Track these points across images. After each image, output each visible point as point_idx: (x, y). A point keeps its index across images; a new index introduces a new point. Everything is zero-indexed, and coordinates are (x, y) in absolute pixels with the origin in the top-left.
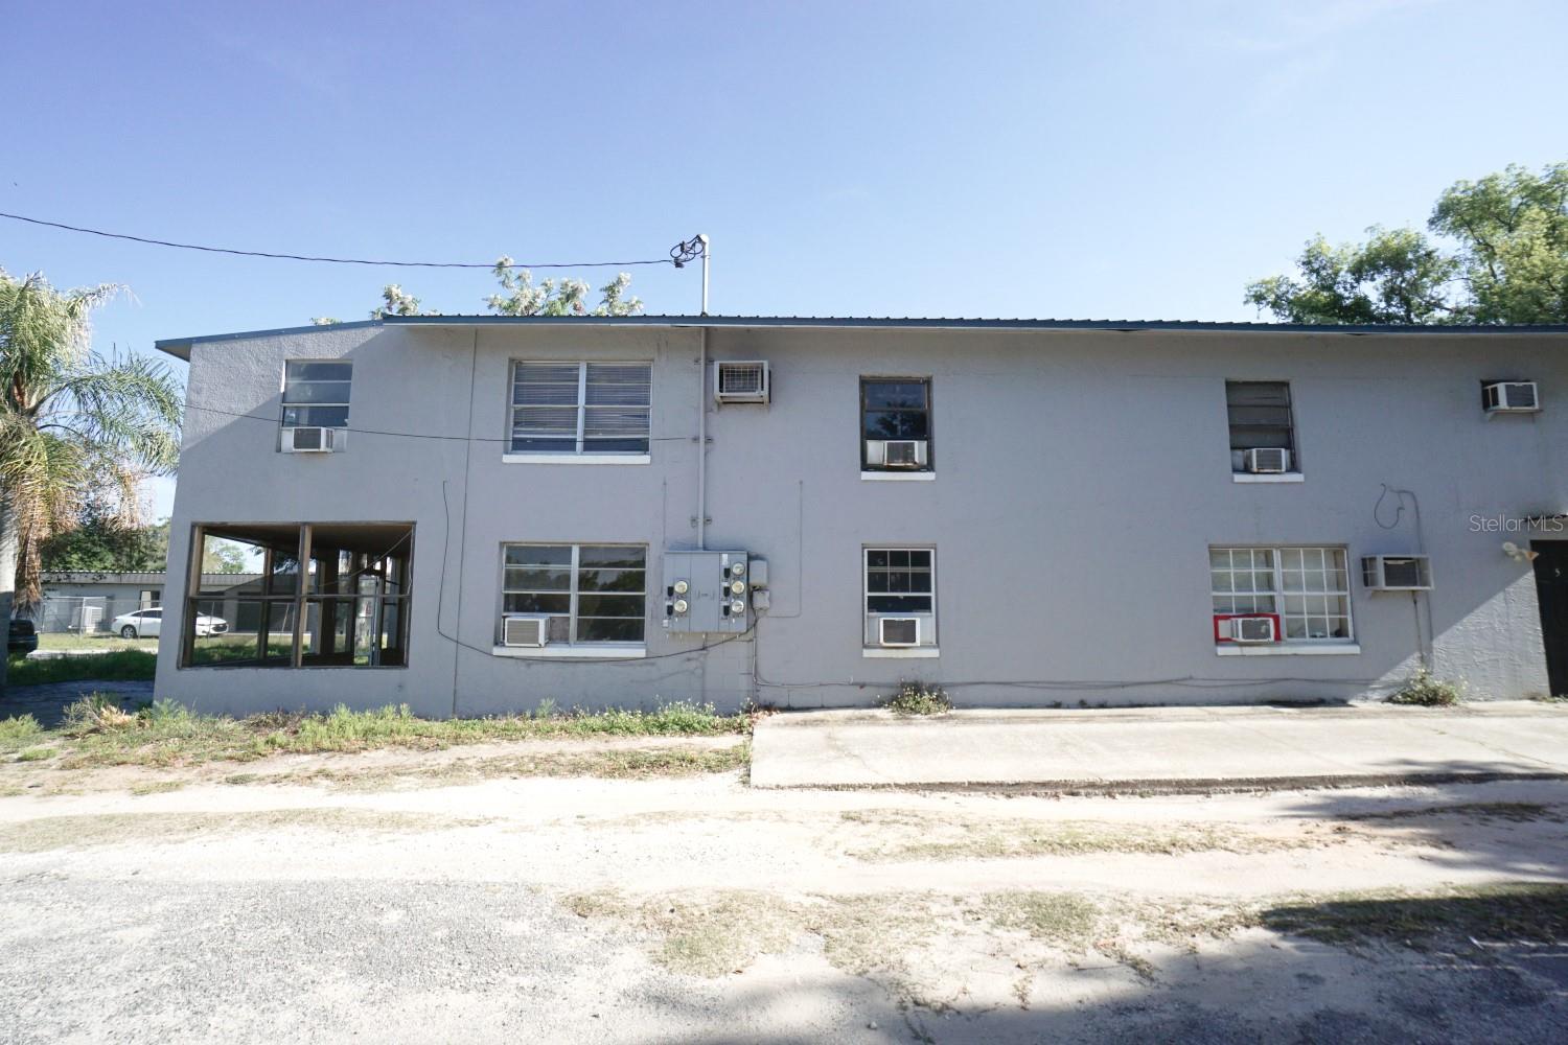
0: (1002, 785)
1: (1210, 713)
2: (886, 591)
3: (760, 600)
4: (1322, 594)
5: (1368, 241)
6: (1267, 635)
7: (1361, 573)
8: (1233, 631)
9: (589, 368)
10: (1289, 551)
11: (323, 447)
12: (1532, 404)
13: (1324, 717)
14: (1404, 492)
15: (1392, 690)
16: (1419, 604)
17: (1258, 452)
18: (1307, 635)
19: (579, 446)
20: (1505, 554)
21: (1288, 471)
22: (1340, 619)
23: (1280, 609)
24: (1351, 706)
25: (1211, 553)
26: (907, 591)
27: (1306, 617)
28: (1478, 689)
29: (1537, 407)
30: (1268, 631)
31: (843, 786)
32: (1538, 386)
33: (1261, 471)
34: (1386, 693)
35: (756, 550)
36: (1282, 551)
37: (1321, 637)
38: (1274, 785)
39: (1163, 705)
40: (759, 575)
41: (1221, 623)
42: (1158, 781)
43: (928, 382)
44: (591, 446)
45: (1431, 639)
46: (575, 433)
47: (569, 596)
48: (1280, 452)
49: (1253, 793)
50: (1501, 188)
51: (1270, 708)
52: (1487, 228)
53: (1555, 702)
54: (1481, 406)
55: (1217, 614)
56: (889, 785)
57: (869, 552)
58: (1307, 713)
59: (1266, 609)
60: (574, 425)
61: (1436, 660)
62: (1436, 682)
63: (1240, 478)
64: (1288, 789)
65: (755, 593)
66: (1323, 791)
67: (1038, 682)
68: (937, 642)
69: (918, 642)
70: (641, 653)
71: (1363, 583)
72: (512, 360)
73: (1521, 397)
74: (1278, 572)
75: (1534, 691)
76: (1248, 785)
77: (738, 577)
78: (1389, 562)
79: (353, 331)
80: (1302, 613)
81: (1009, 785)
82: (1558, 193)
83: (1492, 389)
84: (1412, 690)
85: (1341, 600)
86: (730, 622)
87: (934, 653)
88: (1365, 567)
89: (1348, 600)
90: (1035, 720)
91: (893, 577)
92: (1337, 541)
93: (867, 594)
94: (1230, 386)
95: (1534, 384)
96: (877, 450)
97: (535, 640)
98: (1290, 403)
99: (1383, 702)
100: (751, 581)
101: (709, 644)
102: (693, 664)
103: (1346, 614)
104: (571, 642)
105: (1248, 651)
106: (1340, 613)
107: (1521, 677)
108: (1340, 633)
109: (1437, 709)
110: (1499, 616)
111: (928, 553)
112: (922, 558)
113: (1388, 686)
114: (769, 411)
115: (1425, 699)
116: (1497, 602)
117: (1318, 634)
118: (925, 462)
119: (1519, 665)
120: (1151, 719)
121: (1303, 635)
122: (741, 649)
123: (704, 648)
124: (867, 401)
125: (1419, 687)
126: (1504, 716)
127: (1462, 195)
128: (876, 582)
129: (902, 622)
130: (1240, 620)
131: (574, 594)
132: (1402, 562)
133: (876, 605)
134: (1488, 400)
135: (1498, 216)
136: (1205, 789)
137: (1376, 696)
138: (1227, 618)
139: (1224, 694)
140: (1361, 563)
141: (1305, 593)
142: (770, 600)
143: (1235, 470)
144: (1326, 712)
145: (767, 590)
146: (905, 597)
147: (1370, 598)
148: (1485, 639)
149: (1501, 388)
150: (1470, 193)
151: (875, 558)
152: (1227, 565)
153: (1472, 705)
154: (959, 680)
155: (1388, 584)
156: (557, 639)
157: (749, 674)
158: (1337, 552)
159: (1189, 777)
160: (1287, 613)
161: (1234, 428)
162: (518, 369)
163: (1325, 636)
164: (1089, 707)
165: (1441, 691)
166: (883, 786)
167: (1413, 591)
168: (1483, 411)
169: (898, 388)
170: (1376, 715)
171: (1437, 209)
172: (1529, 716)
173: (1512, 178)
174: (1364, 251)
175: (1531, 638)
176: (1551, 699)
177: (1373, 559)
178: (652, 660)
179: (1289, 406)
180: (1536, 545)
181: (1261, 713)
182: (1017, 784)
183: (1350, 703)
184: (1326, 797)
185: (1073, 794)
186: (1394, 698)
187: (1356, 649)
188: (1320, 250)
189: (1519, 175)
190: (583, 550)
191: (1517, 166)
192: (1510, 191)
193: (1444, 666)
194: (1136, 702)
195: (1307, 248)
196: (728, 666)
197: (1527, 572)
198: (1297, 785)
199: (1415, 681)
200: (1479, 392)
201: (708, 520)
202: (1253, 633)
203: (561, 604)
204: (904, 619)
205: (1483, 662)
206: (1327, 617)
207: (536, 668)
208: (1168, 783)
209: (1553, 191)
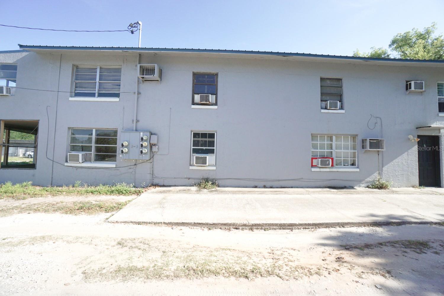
0: (207, 224)
1: (307, 191)
2: (199, 147)
3: (155, 149)
4: (348, 151)
5: (371, 51)
6: (329, 164)
7: (362, 144)
8: (318, 163)
9: (101, 68)
10: (338, 136)
11: (5, 93)
12: (422, 89)
13: (345, 193)
14: (378, 117)
15: (369, 183)
16: (379, 155)
17: (330, 102)
18: (342, 165)
19: (96, 95)
20: (409, 139)
21: (339, 109)
22: (354, 160)
23: (334, 156)
24: (355, 189)
25: (312, 136)
26: (206, 147)
27: (342, 159)
28: (396, 184)
29: (424, 90)
30: (329, 163)
31: (143, 222)
32: (425, 82)
33: (331, 109)
34: (366, 185)
35: (153, 132)
36: (336, 136)
37: (347, 165)
38: (319, 226)
39: (292, 187)
40: (154, 140)
41: (314, 160)
42: (272, 224)
43: (217, 75)
44: (101, 95)
45: (383, 167)
46: (95, 91)
47: (92, 146)
48: (337, 102)
49: (310, 229)
50: (410, 35)
51: (328, 189)
52: (406, 48)
53: (420, 188)
54: (405, 89)
55: (313, 157)
56: (161, 223)
57: (194, 133)
58: (340, 191)
59: (329, 156)
60: (96, 88)
61: (383, 174)
62: (383, 181)
63: (323, 111)
64: (325, 228)
65: (153, 146)
66: (338, 229)
67: (250, 179)
68: (216, 164)
69: (207, 164)
70: (114, 166)
71: (362, 148)
72: (73, 65)
73: (419, 86)
74: (334, 143)
75: (414, 185)
76: (309, 226)
77: (146, 141)
78: (371, 141)
79: (18, 53)
80: (341, 158)
81: (210, 224)
82: (427, 36)
83: (409, 83)
84: (375, 184)
85: (354, 153)
86: (143, 156)
87: (214, 168)
88: (363, 142)
89: (357, 153)
90: (243, 193)
91: (202, 142)
92: (355, 133)
93: (192, 147)
94: (322, 79)
95: (424, 82)
96: (197, 98)
97: (78, 161)
98: (342, 86)
99: (365, 188)
100: (151, 142)
101: (137, 163)
102: (131, 170)
103: (356, 158)
104: (92, 161)
105: (322, 170)
106: (354, 158)
107: (410, 180)
108: (353, 164)
109: (382, 190)
110: (405, 160)
111: (214, 134)
112: (212, 136)
113: (367, 182)
114: (160, 83)
115: (379, 187)
116: (405, 155)
117: (346, 165)
118: (215, 103)
119: (410, 176)
120: (286, 193)
121: (341, 165)
122: (148, 165)
123: (135, 165)
124: (195, 81)
125: (377, 183)
126: (405, 194)
127: (399, 38)
128: (195, 143)
129: (202, 157)
130: (320, 159)
131: (93, 145)
132: (375, 141)
133: (195, 151)
134: (408, 87)
135: (408, 44)
136: (291, 227)
137: (363, 185)
138: (316, 158)
139: (313, 184)
140: (362, 141)
141: (343, 151)
142: (158, 149)
143: (322, 108)
144: (346, 192)
145: (157, 145)
146: (206, 149)
147: (364, 153)
148: (400, 167)
149: (413, 83)
150: (401, 37)
151: (196, 135)
152: (317, 141)
153: (394, 189)
154: (221, 177)
155: (370, 148)
156: (88, 160)
157: (150, 174)
158: (354, 137)
159: (285, 222)
160: (336, 157)
161: (322, 94)
162: (76, 68)
163: (348, 165)
164: (267, 188)
165: (384, 184)
166: (159, 223)
167: (378, 151)
168: (406, 91)
169: (206, 77)
170: (363, 193)
171: (391, 42)
172: (413, 194)
173: (414, 33)
174: (370, 55)
175: (415, 167)
176: (419, 187)
177: (366, 140)
178: (118, 168)
179: (341, 87)
180: (419, 136)
181: (325, 191)
182: (214, 224)
183: (355, 188)
184: (339, 232)
185: (236, 229)
186: (369, 186)
187: (358, 170)
188: (357, 54)
189: (416, 31)
190: (96, 131)
191: (415, 29)
192: (413, 36)
193: (386, 176)
194: (283, 186)
195: (354, 53)
196: (143, 171)
197: (416, 145)
198: (328, 226)
199: (376, 181)
200: (405, 84)
201: (137, 121)
202: (324, 164)
203: (89, 149)
204: (203, 156)
205: (399, 175)
206: (349, 159)
207: (79, 170)
208: (276, 225)
209: (426, 36)
